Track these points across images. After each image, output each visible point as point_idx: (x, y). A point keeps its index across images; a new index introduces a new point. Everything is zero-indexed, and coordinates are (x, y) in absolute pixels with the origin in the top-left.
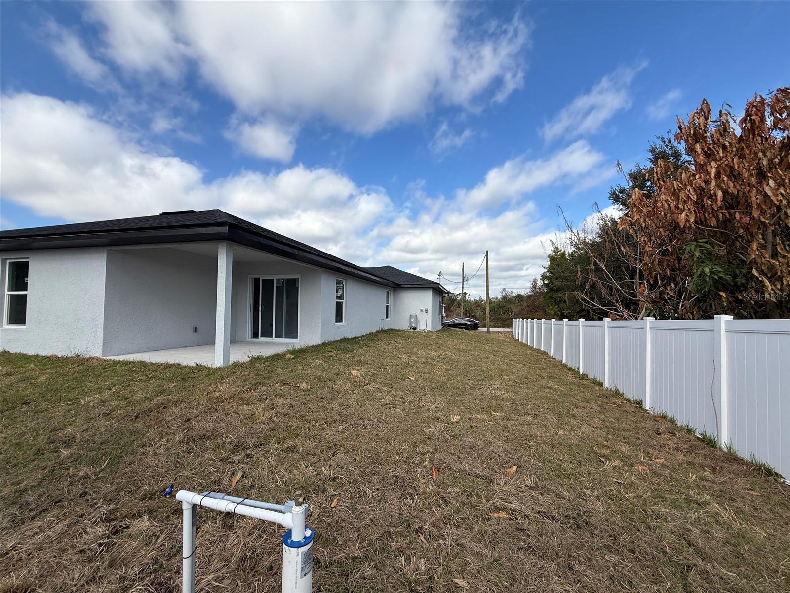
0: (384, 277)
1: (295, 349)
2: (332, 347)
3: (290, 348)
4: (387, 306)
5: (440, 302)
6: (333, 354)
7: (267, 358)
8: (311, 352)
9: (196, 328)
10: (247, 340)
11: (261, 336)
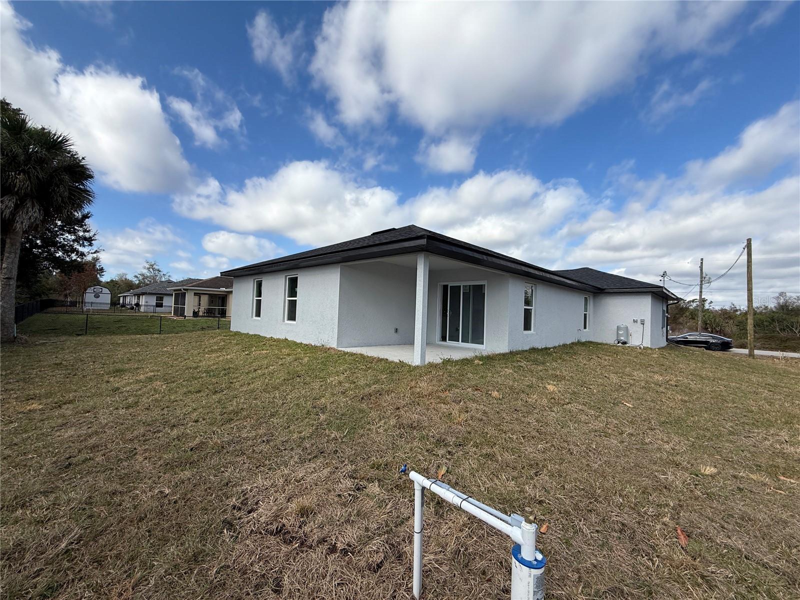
0: (581, 280)
1: (482, 356)
2: (521, 356)
3: (477, 354)
4: (585, 315)
5: (663, 311)
6: (522, 364)
7: (457, 361)
8: (499, 360)
9: (396, 329)
10: (437, 342)
11: (449, 340)
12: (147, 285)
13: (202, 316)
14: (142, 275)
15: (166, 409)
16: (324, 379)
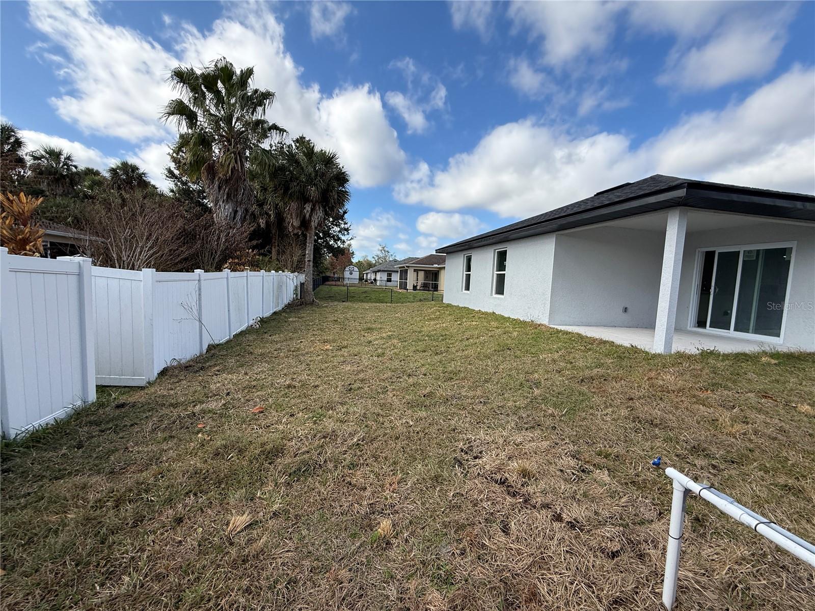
1: (778, 352)
3: (768, 349)
7: (727, 355)
9: (626, 308)
10: (688, 328)
11: (711, 327)
12: (381, 264)
13: (420, 290)
14: (377, 256)
15: (403, 361)
16: (535, 355)
